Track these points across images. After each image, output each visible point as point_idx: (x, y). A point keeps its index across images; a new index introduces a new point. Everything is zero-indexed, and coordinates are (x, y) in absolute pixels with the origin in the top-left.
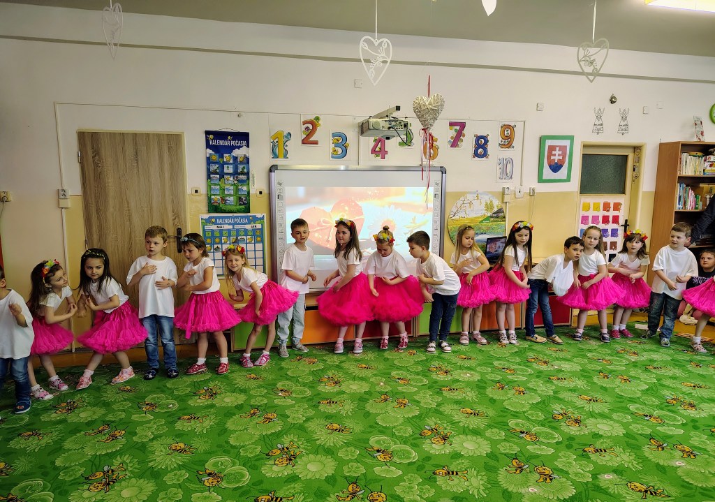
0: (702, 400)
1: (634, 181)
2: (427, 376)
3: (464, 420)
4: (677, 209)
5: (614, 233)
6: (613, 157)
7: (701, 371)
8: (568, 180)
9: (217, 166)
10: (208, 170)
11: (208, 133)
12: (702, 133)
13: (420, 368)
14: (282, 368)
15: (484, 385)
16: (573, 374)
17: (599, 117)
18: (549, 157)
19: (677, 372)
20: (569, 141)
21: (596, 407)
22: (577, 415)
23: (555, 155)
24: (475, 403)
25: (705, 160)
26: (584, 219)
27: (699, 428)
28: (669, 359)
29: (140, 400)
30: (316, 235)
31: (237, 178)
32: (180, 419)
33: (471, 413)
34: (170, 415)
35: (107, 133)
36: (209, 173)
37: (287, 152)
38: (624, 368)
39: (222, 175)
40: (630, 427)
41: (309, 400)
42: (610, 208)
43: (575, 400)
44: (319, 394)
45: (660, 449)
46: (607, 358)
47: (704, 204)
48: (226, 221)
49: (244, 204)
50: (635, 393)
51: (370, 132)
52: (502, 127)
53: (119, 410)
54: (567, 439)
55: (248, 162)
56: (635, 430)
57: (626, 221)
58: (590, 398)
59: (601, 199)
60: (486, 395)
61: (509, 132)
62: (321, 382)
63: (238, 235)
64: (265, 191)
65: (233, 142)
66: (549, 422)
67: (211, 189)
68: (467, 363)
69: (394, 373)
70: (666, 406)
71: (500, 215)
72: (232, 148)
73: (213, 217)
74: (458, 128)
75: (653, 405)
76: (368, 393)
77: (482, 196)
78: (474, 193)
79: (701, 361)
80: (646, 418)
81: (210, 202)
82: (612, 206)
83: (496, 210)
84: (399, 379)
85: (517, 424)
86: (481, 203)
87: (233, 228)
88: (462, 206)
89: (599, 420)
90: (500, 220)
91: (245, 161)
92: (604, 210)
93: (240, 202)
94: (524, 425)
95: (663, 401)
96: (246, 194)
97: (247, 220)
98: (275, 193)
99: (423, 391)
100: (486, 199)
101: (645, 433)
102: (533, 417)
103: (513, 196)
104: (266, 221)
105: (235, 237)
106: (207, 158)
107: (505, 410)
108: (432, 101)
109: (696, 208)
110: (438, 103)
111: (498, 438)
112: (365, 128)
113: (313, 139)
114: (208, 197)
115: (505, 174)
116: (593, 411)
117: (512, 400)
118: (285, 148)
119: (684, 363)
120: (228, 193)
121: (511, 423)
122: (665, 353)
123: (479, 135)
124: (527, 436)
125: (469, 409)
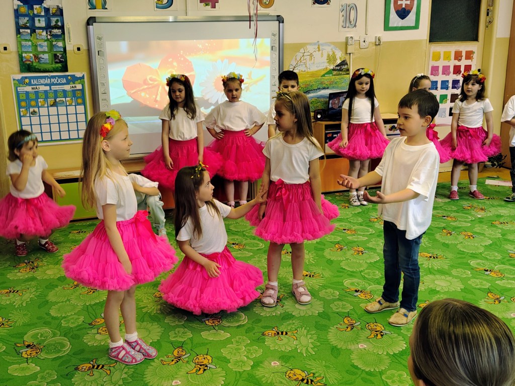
1: (487, 27)
8: (416, 27)
9: (27, 19)
10: (17, 23)
15: (323, 247)
18: (395, 3)
21: (436, 264)
24: (312, 265)
26: (434, 70)
30: (143, 94)
31: (50, 32)
33: (307, 275)
36: (18, 28)
37: (105, 2)
38: (470, 224)
39: (33, 31)
40: (469, 282)
42: (462, 57)
45: (497, 302)
46: (452, 215)
48: (42, 81)
49: (61, 62)
50: (478, 248)
55: (62, 15)
56: (473, 285)
58: (430, 255)
59: (452, 47)
60: (324, 257)
63: (56, 97)
64: (84, 47)
67: (22, 46)
70: (508, 260)
71: (344, 67)
73: (26, 78)
75: (494, 260)
77: (324, 47)
78: (315, 44)
80: (487, 273)
81: (22, 60)
82: (464, 54)
83: (339, 62)
85: (352, 284)
86: (322, 54)
87: (51, 89)
88: (302, 59)
89: (437, 276)
90: (343, 73)
91: (59, 13)
92: (455, 59)
93: (55, 59)
94: (360, 284)
95: (505, 255)
96: (62, 50)
97: (65, 81)
98: (95, 49)
99: (258, 255)
100: (328, 50)
101: (483, 287)
102: (369, 275)
103: (357, 47)
104: (86, 80)
105: (53, 99)
106: (15, 10)
107: (341, 270)
111: (332, 297)
114: (19, 55)
115: (349, 22)
116: (432, 268)
117: (349, 260)
120: (42, 50)
121: (347, 283)
122: (513, 208)
124: (362, 294)
125: (305, 272)
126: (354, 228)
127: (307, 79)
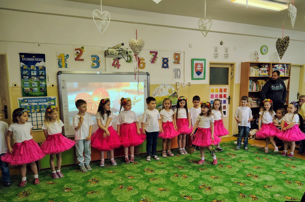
0: (261, 173)
1: (231, 79)
2: (143, 174)
3: (159, 194)
4: (249, 91)
5: (225, 102)
6: (223, 68)
7: (260, 161)
8: (204, 79)
9: (27, 71)
10: (22, 74)
11: (21, 54)
12: (258, 58)
13: (139, 170)
14: (67, 177)
15: (169, 176)
16: (208, 167)
17: (216, 51)
18: (196, 69)
19: (251, 162)
20: (204, 61)
21: (218, 181)
22: (209, 185)
23: (198, 67)
24: (165, 185)
25: (259, 70)
26: (212, 96)
27: (259, 186)
28: (248, 156)
31: (39, 78)
33: (163, 190)
36: (22, 76)
37: (67, 64)
38: (230, 162)
39: (30, 76)
40: (231, 189)
41: (81, 192)
42: (222, 91)
43: (208, 178)
44: (87, 189)
45: (244, 198)
46: (223, 158)
47: (260, 89)
48: (34, 101)
49: (43, 91)
50: (234, 173)
51: (109, 56)
52: (174, 54)
54: (205, 197)
55: (45, 70)
56: (233, 190)
57: (229, 96)
58: (215, 177)
59: (217, 87)
60: (170, 180)
61: (178, 56)
62: (89, 182)
63: (41, 108)
64: (55, 84)
65: (36, 59)
66: (197, 190)
67: (24, 84)
68: (162, 166)
69: (126, 174)
70: (246, 178)
71: (175, 95)
72: (36, 62)
73: (26, 99)
74: (154, 54)
75: (241, 178)
76: (113, 185)
77: (167, 86)
78: (163, 85)
79: (260, 157)
80: (238, 184)
81: (24, 91)
82: (223, 90)
83: (173, 92)
84: (129, 176)
85: (183, 193)
86: (166, 89)
87: (38, 104)
88: (158, 91)
89: (219, 187)
90: (175, 97)
91: (43, 69)
92: (220, 92)
93: (41, 90)
94: (186, 192)
95: (245, 175)
96: (45, 86)
97: (45, 100)
98: (61, 84)
99: (140, 181)
100: (169, 87)
101: (238, 191)
102: (190, 188)
103: (181, 86)
104: (56, 100)
105: (39, 109)
106: (21, 67)
107: (178, 187)
108: (138, 42)
109: (257, 90)
110: (141, 43)
111: (175, 200)
112: (106, 54)
113: (81, 58)
114: (22, 88)
115: (177, 76)
116: (216, 183)
117: (182, 181)
118: (66, 62)
119: (254, 158)
120: (34, 86)
121: (181, 192)
122: (246, 154)
123: (164, 58)
124: (188, 198)
125: (162, 188)
127: (160, 100)
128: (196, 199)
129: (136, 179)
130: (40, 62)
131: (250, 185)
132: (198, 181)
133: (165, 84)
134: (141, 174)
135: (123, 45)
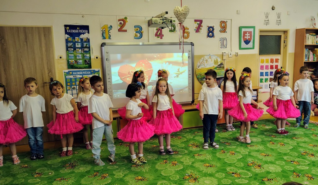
0: (317, 152)
1: (284, 48)
2: (187, 149)
3: (205, 170)
4: (305, 61)
6: (275, 36)
7: (317, 138)
8: (253, 48)
9: (72, 43)
10: (67, 46)
11: (66, 26)
12: (315, 24)
13: (183, 145)
15: (215, 151)
16: (257, 143)
17: (267, 17)
18: (244, 37)
19: (306, 139)
20: (253, 29)
21: (269, 159)
22: (259, 163)
23: (246, 36)
24: (211, 160)
25: (317, 37)
26: (262, 67)
27: (315, 165)
29: (32, 172)
30: (128, 79)
31: (83, 50)
32: (55, 180)
33: (209, 166)
34: (50, 178)
35: (8, 27)
36: (67, 48)
37: (110, 36)
38: (282, 139)
39: (75, 49)
40: (284, 167)
41: (126, 165)
43: (258, 156)
45: (298, 177)
46: (274, 134)
47: (317, 58)
48: (78, 73)
49: (88, 64)
50: (287, 151)
51: (152, 25)
52: (220, 22)
53: (21, 178)
54: (255, 175)
55: (89, 41)
56: (286, 169)
58: (265, 154)
59: (269, 57)
60: (216, 156)
61: (224, 24)
64: (99, 57)
65: (80, 31)
66: (246, 167)
67: (69, 56)
70: (301, 156)
71: (221, 66)
72: (79, 34)
73: (71, 71)
74: (199, 23)
75: (295, 156)
76: (157, 159)
77: (212, 57)
78: (208, 55)
79: (317, 134)
80: (292, 163)
81: (69, 63)
82: (274, 60)
83: (219, 63)
85: (231, 170)
86: (212, 60)
88: (203, 62)
89: (270, 165)
90: (221, 68)
91: (88, 41)
92: (271, 62)
93: (85, 62)
94: (234, 169)
95: (299, 154)
96: (89, 58)
97: (90, 73)
98: (105, 58)
99: (185, 157)
100: (214, 58)
101: (291, 170)
102: (238, 165)
103: (228, 57)
104: (100, 72)
106: (66, 39)
107: (225, 163)
108: (183, 9)
109: (314, 60)
110: (186, 10)
111: (221, 177)
112: (150, 23)
113: (124, 29)
114: (67, 60)
115: (223, 46)
116: (267, 161)
117: (228, 158)
118: (109, 34)
119: (310, 135)
120: (79, 58)
121: (228, 169)
122: (301, 131)
123: (209, 26)
124: (236, 175)
125: (208, 164)
126: (229, 142)
128: (244, 177)
129: (180, 155)
130: (84, 34)
131: (305, 164)
132: (246, 158)
133: (211, 55)
134: (186, 149)
135: (167, 14)
